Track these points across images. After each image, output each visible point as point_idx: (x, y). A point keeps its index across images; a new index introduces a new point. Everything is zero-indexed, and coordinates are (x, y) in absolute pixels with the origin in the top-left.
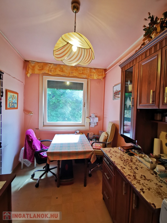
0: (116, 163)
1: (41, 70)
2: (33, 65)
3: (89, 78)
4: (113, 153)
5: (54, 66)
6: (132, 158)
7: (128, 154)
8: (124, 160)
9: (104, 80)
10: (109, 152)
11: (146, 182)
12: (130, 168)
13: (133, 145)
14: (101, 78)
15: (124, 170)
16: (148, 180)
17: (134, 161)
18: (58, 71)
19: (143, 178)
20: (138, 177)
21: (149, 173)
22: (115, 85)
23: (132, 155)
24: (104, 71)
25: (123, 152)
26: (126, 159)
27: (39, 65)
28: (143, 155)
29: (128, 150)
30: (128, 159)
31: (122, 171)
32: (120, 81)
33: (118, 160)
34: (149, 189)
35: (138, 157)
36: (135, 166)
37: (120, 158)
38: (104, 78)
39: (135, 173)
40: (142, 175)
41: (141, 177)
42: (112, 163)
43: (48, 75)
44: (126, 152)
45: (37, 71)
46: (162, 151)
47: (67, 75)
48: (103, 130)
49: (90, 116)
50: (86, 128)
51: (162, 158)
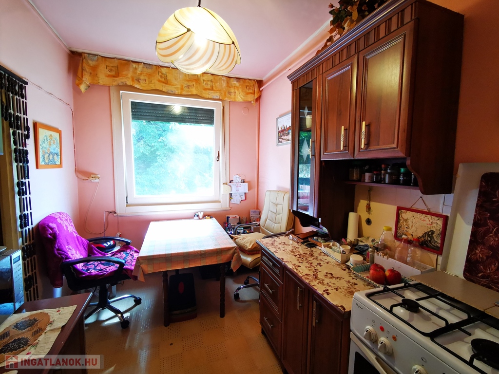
0: (284, 260)
1: (114, 76)
2: (92, 63)
3: (226, 99)
4: (280, 246)
5: (145, 69)
6: (312, 251)
7: (306, 245)
8: (300, 255)
9: (257, 103)
10: (272, 244)
11: (333, 280)
12: (309, 266)
13: (314, 229)
14: (252, 99)
15: (299, 269)
16: (336, 278)
17: (315, 254)
18: (157, 82)
19: (329, 276)
20: (321, 276)
21: (338, 268)
22: (281, 116)
23: (312, 245)
24: (256, 85)
25: (298, 243)
26: (302, 253)
27: (108, 64)
28: (331, 244)
29: (307, 240)
30: (306, 252)
31: (295, 270)
32: (290, 108)
33: (289, 256)
34: (337, 289)
35: (323, 248)
36: (318, 262)
37: (292, 252)
38: (258, 99)
39: (316, 270)
40: (327, 273)
41: (326, 275)
42: (278, 261)
43: (132, 88)
44: (303, 243)
45: (103, 79)
46: (360, 234)
47: (177, 92)
48: (257, 209)
49: (231, 181)
50: (223, 205)
51: (360, 244)
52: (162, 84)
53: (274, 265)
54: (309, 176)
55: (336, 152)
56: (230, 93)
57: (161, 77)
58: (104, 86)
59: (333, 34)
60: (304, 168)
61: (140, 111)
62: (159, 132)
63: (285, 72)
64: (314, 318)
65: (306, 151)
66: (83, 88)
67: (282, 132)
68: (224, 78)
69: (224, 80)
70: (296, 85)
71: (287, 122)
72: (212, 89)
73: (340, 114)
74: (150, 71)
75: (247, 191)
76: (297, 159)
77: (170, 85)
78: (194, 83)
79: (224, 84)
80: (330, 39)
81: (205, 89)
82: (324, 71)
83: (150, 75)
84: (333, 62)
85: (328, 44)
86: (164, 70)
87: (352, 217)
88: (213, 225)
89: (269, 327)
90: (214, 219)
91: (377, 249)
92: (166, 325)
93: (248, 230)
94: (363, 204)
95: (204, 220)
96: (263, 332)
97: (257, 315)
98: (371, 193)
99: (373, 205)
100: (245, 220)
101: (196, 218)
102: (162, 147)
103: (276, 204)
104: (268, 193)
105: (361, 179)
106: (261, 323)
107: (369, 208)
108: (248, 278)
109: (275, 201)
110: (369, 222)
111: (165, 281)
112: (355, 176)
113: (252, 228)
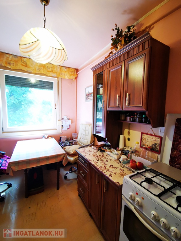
0: (90, 160)
3: (60, 77)
4: (87, 152)
5: (14, 58)
6: (103, 154)
7: (100, 151)
8: (97, 157)
9: (76, 80)
10: (84, 151)
11: (114, 169)
12: (102, 162)
13: (104, 143)
14: (73, 78)
15: (97, 164)
17: (105, 156)
18: (21, 65)
19: (112, 167)
20: (108, 167)
21: (116, 162)
23: (103, 151)
24: (75, 71)
25: (96, 150)
26: (98, 155)
28: (112, 150)
29: (101, 149)
30: (100, 155)
31: (95, 165)
32: (92, 84)
33: (92, 157)
34: (115, 174)
35: (108, 152)
36: (106, 160)
37: (94, 155)
38: (76, 78)
39: (105, 164)
40: (110, 165)
41: (110, 167)
42: (87, 160)
44: (99, 150)
46: (125, 145)
47: (32, 72)
48: (76, 132)
49: (62, 119)
50: (58, 131)
51: (125, 150)
52: (24, 67)
53: (85, 162)
54: (102, 118)
55: (114, 107)
56: (62, 74)
57: (23, 63)
59: (113, 50)
60: (99, 114)
61: (11, 81)
62: (23, 92)
63: (89, 65)
64: (105, 188)
65: (100, 105)
67: (88, 95)
68: (59, 67)
69: (58, 67)
70: (95, 73)
71: (91, 90)
72: (52, 71)
73: (116, 89)
74: (16, 59)
75: (71, 124)
76: (96, 109)
77: (28, 67)
78: (42, 68)
79: (59, 70)
80: (111, 52)
81: (48, 71)
82: (109, 67)
83: (16, 61)
84: (113, 63)
85: (110, 54)
86: (25, 59)
87: (121, 137)
88: (54, 142)
89: (82, 193)
90: (53, 138)
91: (133, 152)
92: (27, 197)
93: (71, 144)
94: (126, 131)
95: (48, 139)
96: (79, 195)
97: (76, 187)
98: (130, 125)
99: (131, 131)
100: (70, 139)
101: (44, 138)
102: (25, 100)
103: (85, 131)
104: (81, 125)
105: (125, 120)
106: (78, 191)
107: (129, 133)
108: (72, 167)
109: (85, 129)
110: (129, 139)
111: (26, 174)
112: (123, 118)
113: (73, 142)
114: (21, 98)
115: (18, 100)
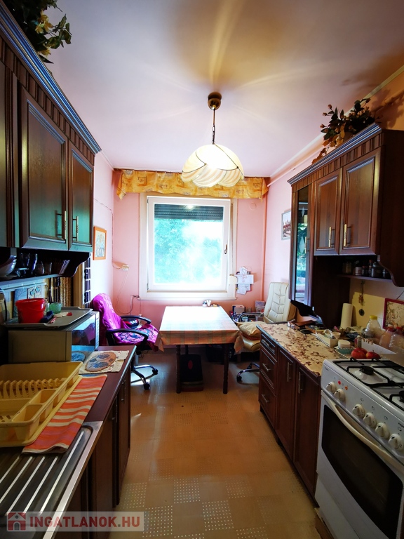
1: (143, 185)
2: (128, 176)
3: (235, 197)
4: (277, 331)
5: (167, 177)
6: (307, 336)
7: (302, 331)
8: (293, 338)
9: (265, 199)
10: (271, 329)
12: (299, 346)
14: (260, 196)
16: (322, 356)
17: (309, 339)
18: (176, 187)
19: (315, 354)
21: (326, 350)
22: (286, 212)
23: (309, 332)
24: (264, 182)
25: (295, 329)
26: (296, 337)
27: (139, 175)
28: (325, 331)
29: (305, 329)
30: (300, 337)
32: (290, 207)
33: (283, 338)
35: (316, 334)
36: (308, 344)
37: (288, 335)
38: (266, 195)
39: (305, 350)
40: (314, 352)
42: (273, 342)
43: (156, 193)
44: (299, 330)
45: (135, 187)
46: (353, 323)
47: (191, 194)
48: (263, 300)
49: (237, 273)
50: (229, 295)
51: (352, 332)
52: (179, 187)
53: (271, 346)
54: (305, 270)
55: (326, 249)
56: (238, 191)
57: (179, 182)
58: (136, 193)
59: (327, 146)
61: (160, 211)
63: (290, 171)
64: (299, 386)
66: (121, 196)
67: (286, 227)
70: (295, 188)
72: (222, 189)
73: (329, 217)
74: (170, 178)
75: (252, 282)
77: (186, 188)
80: (324, 151)
81: (216, 189)
82: (317, 178)
83: (170, 181)
84: (325, 172)
85: (323, 154)
87: (346, 307)
88: (220, 312)
90: (221, 307)
91: (364, 336)
92: (178, 392)
93: (251, 318)
94: (356, 295)
95: (212, 308)
96: (261, 410)
98: (364, 286)
99: (366, 296)
100: (250, 310)
101: (204, 305)
103: (280, 296)
104: (272, 285)
105: (352, 273)
106: (260, 401)
107: (361, 299)
109: (278, 293)
110: (362, 312)
111: (178, 355)
112: (348, 270)
113: (257, 317)
114: (168, 236)
115: (165, 239)
